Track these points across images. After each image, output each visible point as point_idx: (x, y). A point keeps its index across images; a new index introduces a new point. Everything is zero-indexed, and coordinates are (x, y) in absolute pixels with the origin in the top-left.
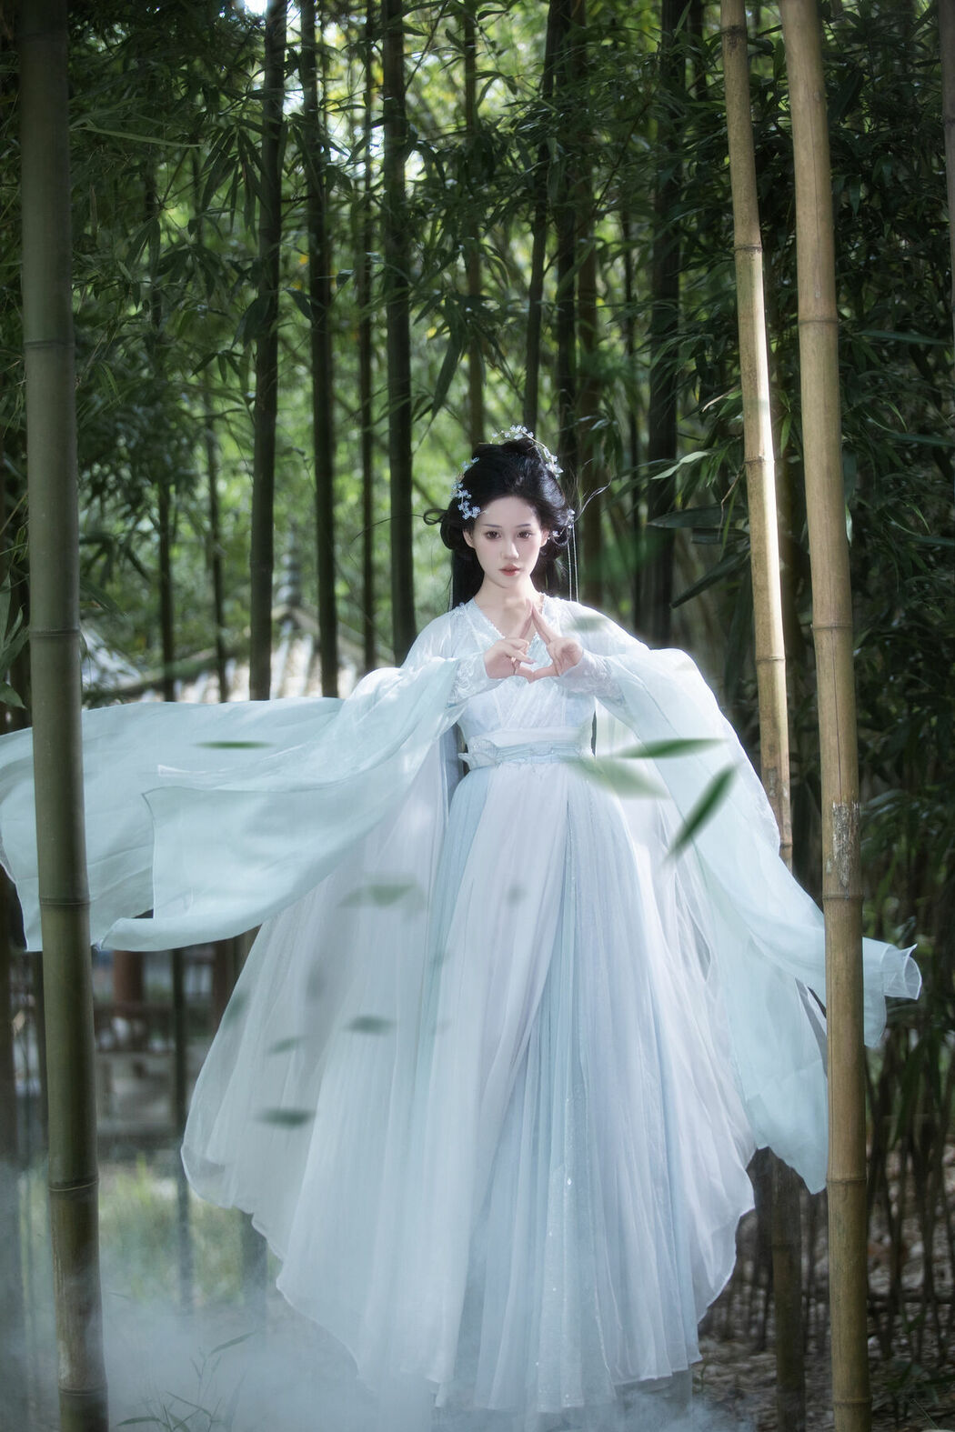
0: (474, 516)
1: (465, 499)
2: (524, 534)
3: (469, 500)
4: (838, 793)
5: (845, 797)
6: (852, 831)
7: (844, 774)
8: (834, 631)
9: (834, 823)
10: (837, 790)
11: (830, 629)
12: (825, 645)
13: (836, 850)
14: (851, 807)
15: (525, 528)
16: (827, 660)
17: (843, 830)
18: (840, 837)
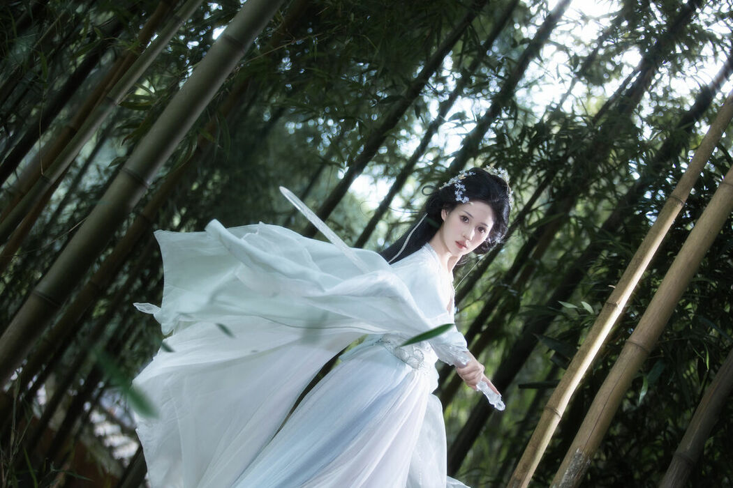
0: (463, 202)
1: (461, 190)
2: (481, 229)
3: (463, 192)
4: (584, 444)
5: (586, 450)
6: (578, 475)
7: (594, 434)
8: (639, 348)
9: (572, 462)
10: (585, 441)
11: (637, 345)
12: (628, 353)
13: (563, 481)
14: (586, 460)
15: (484, 226)
16: (624, 361)
17: (574, 470)
18: (569, 474)
